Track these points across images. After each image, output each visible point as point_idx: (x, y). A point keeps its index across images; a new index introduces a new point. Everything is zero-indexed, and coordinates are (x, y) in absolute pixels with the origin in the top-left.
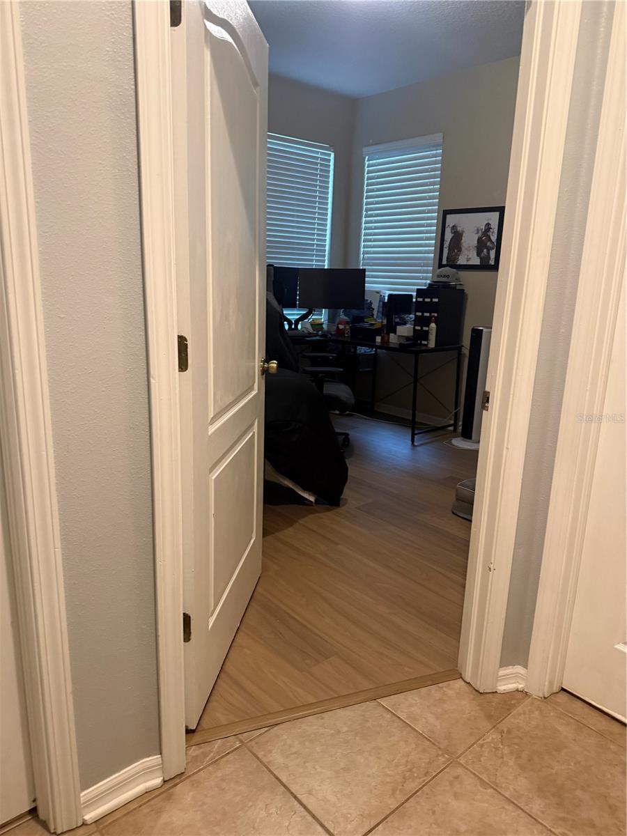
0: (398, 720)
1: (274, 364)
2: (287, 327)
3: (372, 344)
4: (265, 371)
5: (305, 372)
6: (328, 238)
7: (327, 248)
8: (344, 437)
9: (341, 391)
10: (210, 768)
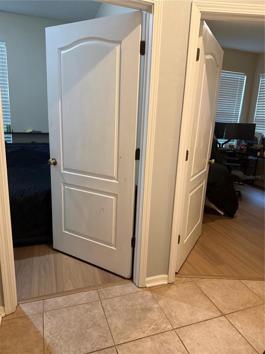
0: (247, 287)
1: (213, 161)
2: (218, 146)
3: (256, 156)
4: (210, 163)
5: (224, 165)
6: (240, 111)
7: (239, 115)
8: (239, 193)
9: (239, 174)
10: (182, 284)
